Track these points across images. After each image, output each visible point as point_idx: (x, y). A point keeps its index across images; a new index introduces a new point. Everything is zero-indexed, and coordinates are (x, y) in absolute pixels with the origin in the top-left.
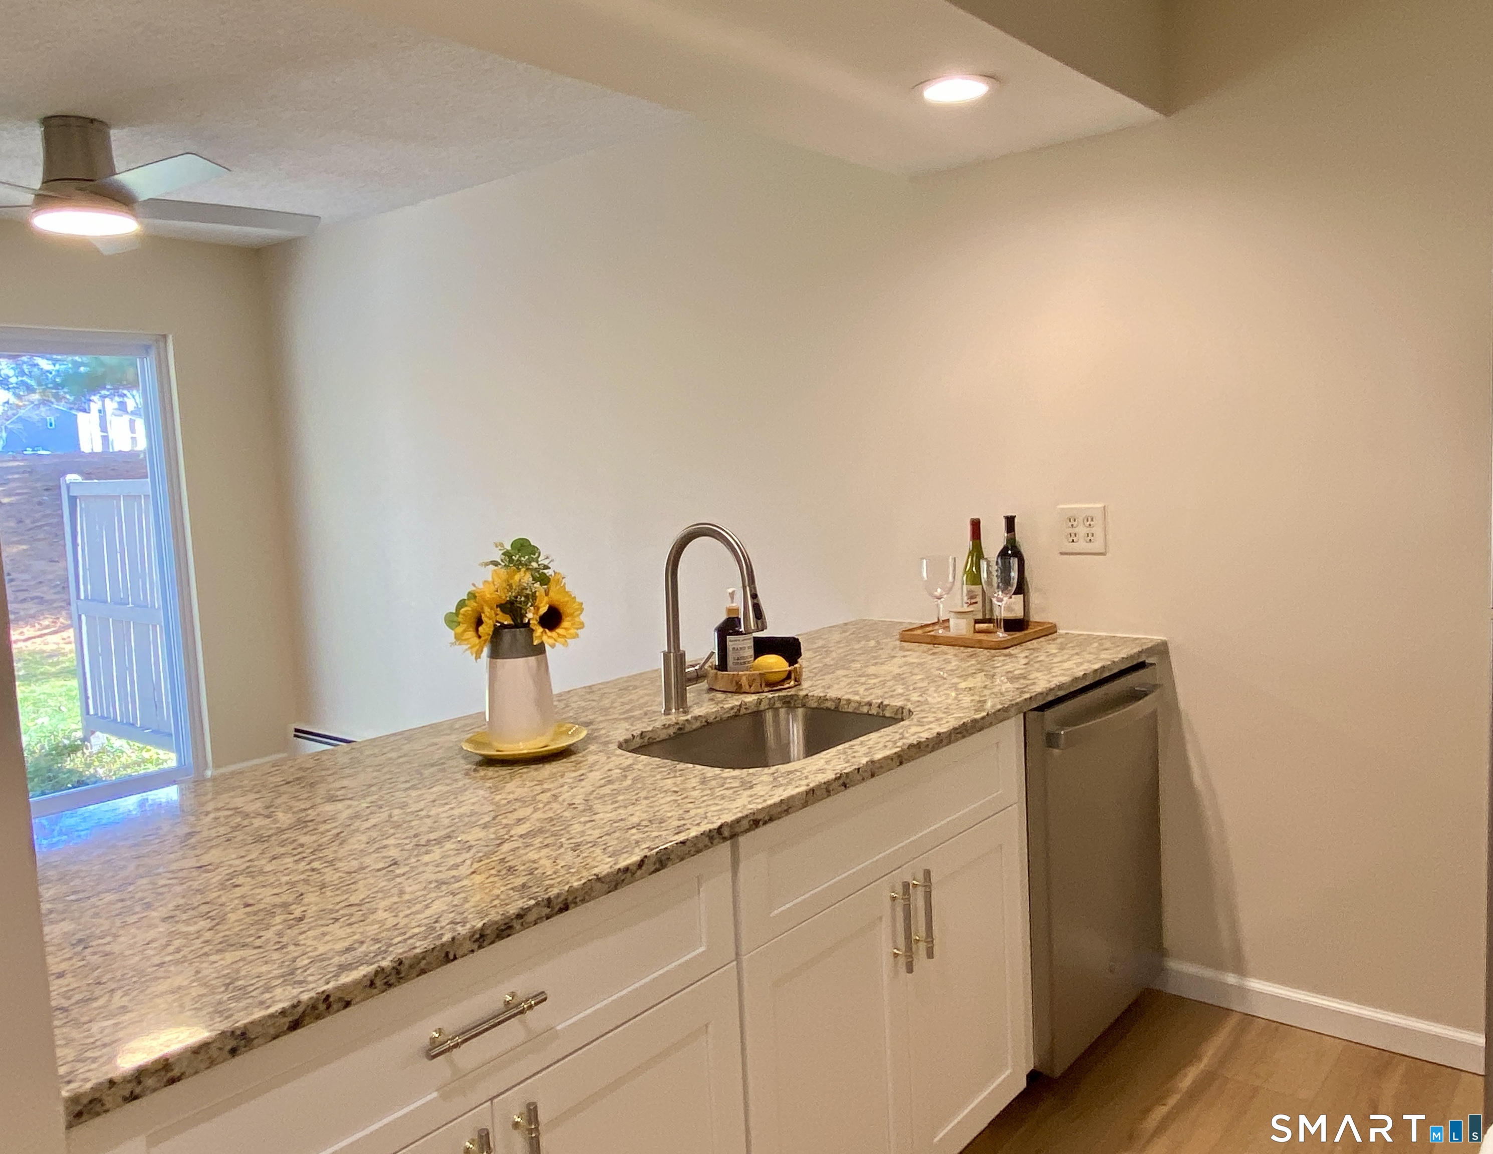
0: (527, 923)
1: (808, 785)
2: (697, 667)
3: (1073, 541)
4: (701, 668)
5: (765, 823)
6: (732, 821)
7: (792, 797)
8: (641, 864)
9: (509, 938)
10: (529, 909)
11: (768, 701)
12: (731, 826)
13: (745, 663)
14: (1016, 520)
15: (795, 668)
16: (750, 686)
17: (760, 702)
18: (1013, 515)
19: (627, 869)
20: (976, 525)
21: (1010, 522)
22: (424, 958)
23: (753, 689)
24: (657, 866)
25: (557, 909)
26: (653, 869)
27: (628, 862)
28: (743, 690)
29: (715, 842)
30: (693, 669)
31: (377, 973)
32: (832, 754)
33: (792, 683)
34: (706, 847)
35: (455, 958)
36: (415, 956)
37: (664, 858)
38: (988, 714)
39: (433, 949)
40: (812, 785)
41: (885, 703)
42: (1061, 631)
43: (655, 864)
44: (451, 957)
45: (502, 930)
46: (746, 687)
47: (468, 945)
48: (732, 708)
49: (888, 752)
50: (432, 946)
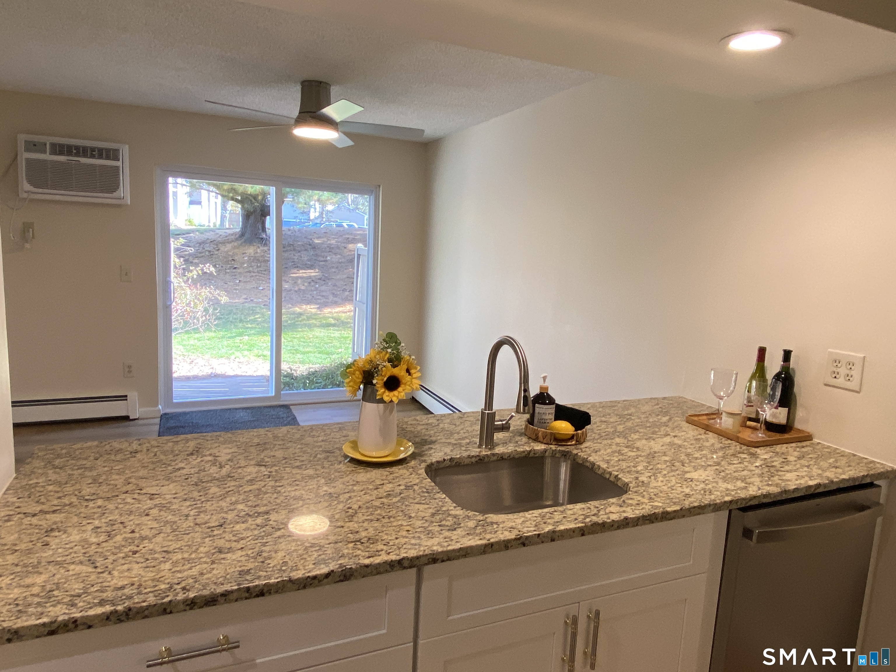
0: (230, 600)
1: (489, 540)
2: (504, 422)
3: (835, 377)
4: (507, 423)
5: (443, 561)
6: (412, 557)
7: (471, 547)
8: (327, 575)
9: (214, 607)
10: (232, 592)
11: (551, 452)
12: (411, 560)
13: (545, 423)
14: (792, 353)
15: (577, 434)
16: (544, 439)
17: (545, 451)
18: (791, 349)
19: (315, 577)
20: (762, 352)
21: (787, 355)
22: (147, 609)
23: (545, 441)
24: (342, 578)
25: (254, 594)
26: (338, 579)
27: (318, 572)
28: (539, 440)
29: (395, 569)
30: (501, 423)
31: (111, 613)
32: (534, 515)
33: (574, 442)
34: (387, 571)
35: (171, 612)
36: (142, 607)
37: (348, 574)
38: (681, 509)
39: (155, 605)
40: (492, 540)
41: (619, 476)
42: (815, 440)
43: (340, 577)
44: (168, 610)
45: (209, 601)
46: (541, 439)
47: (182, 607)
48: (524, 452)
49: (572, 526)
50: (155, 603)
